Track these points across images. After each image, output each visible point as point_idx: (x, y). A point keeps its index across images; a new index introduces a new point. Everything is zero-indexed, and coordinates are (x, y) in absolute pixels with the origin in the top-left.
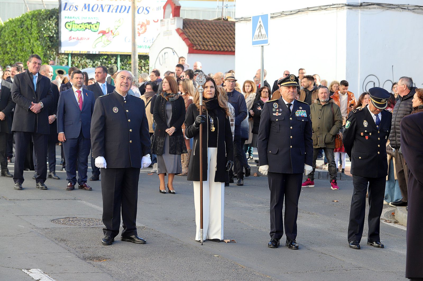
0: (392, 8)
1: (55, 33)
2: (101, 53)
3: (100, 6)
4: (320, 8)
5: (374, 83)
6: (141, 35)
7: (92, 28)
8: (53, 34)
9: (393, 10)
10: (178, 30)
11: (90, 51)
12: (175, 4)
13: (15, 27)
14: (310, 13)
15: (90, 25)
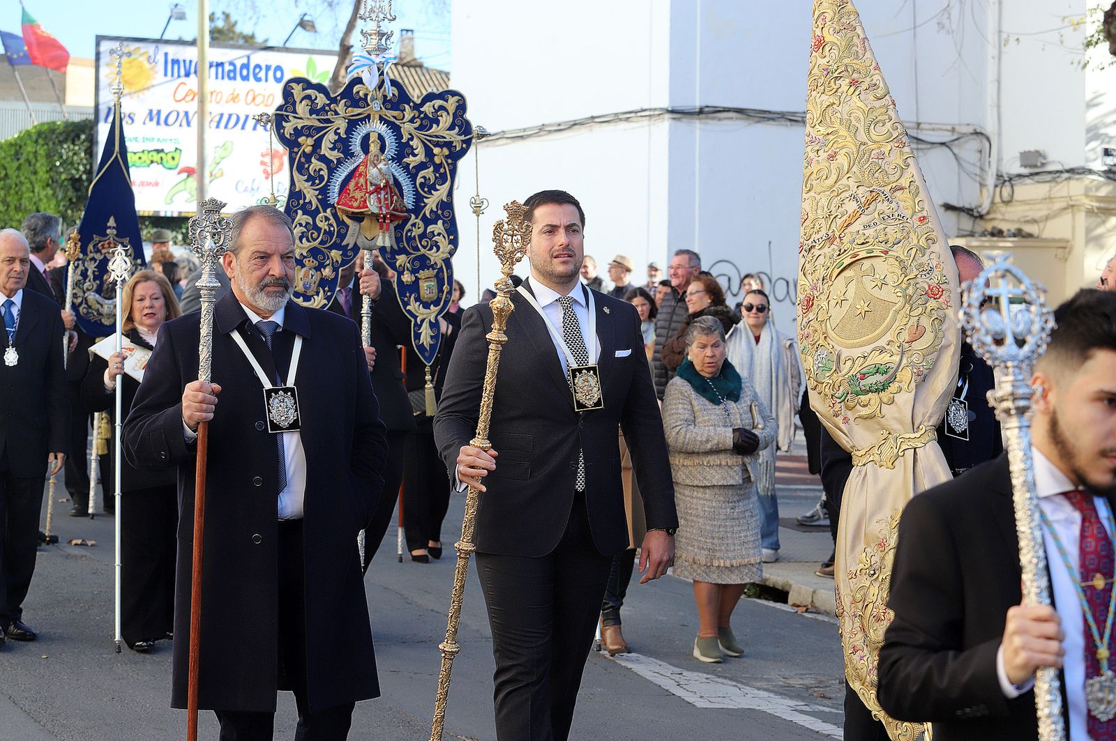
0: (769, 119)
1: (84, 172)
2: (183, 215)
3: (182, 115)
4: (617, 118)
5: (729, 279)
7: (164, 161)
8: (80, 173)
11: (158, 212)
13: (4, 158)
14: (597, 129)
15: (162, 154)
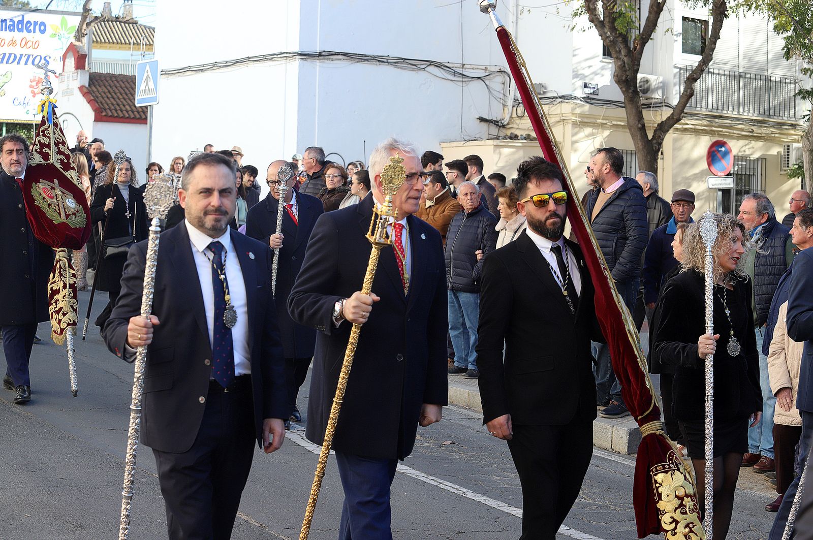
4: (265, 58)
6: (37, 96)
9: (366, 62)
10: (81, 88)
12: (78, 52)
14: (252, 65)
